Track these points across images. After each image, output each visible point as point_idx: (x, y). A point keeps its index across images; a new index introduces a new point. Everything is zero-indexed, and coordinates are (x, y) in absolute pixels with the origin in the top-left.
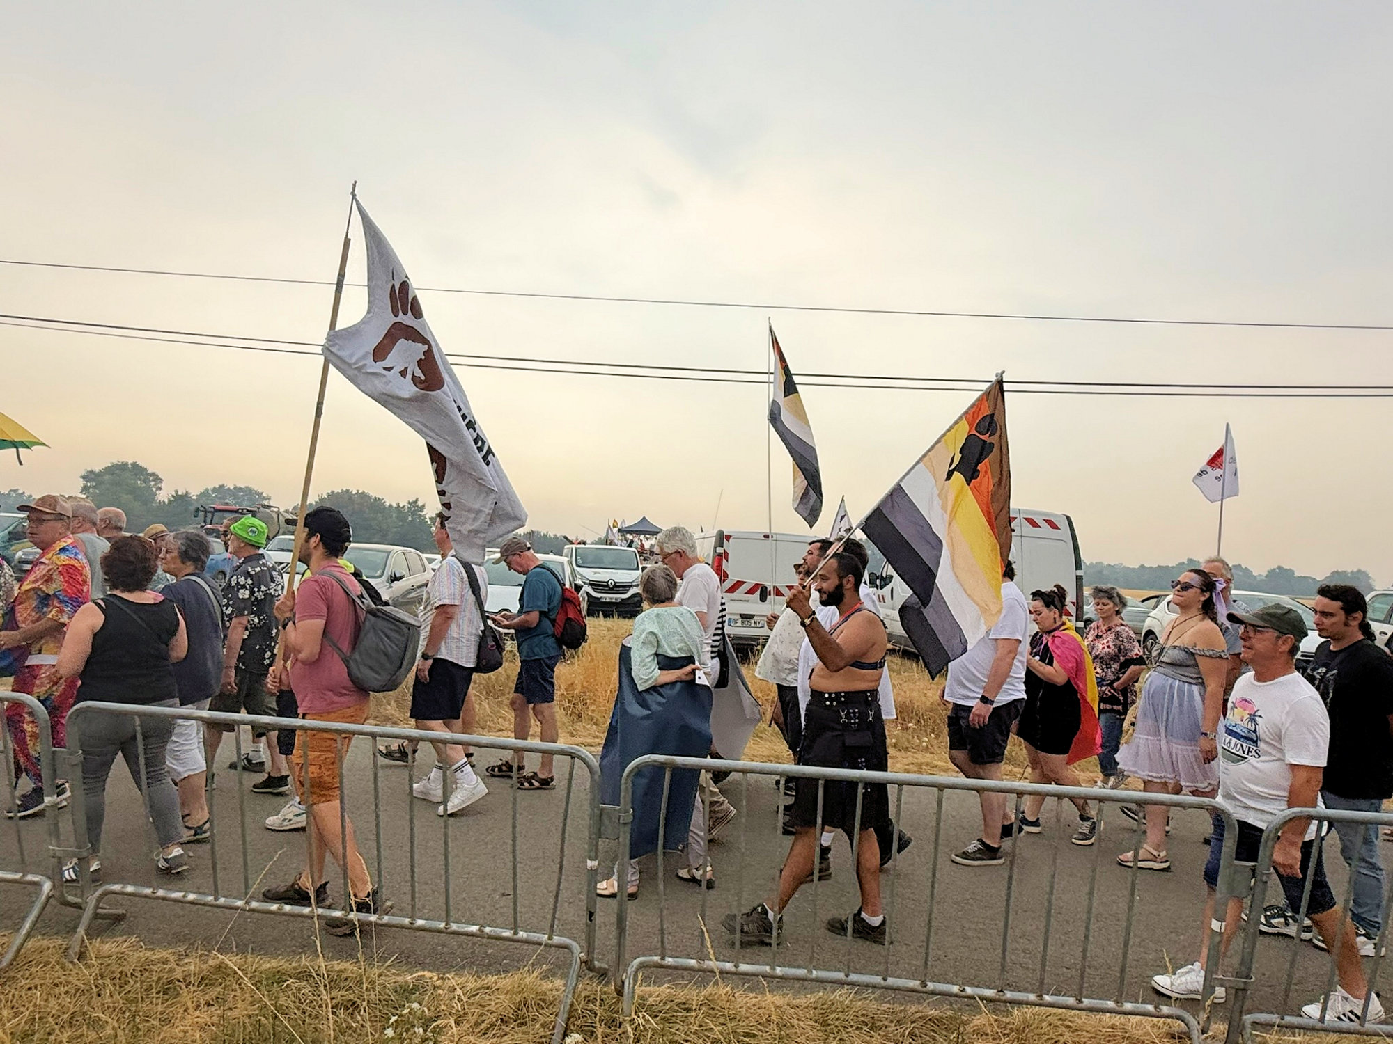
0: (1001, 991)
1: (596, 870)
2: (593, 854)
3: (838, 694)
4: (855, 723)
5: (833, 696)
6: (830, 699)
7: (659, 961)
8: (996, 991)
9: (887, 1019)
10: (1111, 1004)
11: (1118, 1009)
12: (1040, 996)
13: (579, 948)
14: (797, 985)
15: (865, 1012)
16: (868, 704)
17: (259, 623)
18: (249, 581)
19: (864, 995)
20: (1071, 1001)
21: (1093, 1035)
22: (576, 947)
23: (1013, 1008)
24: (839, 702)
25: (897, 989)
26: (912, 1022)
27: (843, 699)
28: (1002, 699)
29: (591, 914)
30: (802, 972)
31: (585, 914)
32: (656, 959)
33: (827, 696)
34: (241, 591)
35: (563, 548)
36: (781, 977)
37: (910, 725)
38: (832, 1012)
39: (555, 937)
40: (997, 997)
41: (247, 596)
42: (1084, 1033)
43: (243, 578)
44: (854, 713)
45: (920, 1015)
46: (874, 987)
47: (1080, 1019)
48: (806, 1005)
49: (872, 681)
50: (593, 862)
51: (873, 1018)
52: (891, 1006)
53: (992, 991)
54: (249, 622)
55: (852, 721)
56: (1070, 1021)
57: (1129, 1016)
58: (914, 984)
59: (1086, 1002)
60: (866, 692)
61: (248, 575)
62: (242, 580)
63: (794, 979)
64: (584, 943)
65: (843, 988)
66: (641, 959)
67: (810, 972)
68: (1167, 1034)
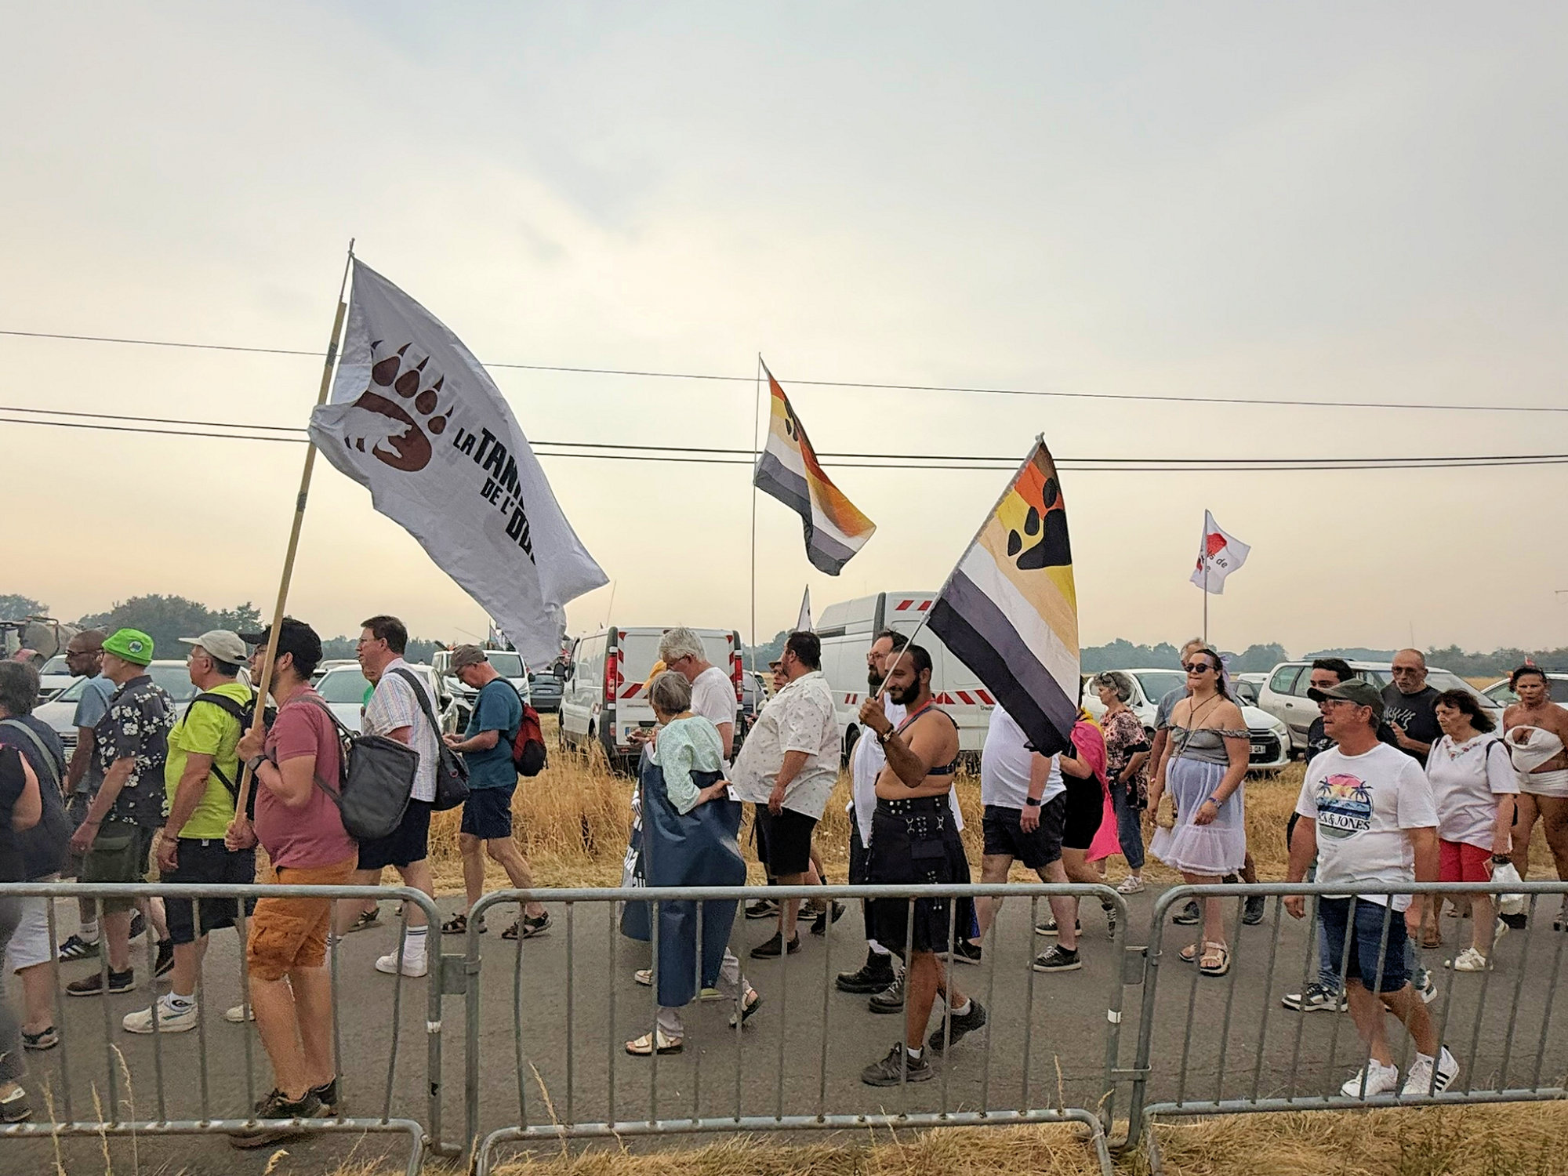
0: (903, 1115)
1: (439, 1032)
2: (433, 1015)
3: (903, 801)
4: (923, 832)
5: (899, 803)
6: (894, 807)
7: (519, 1133)
8: (897, 1116)
9: (784, 1164)
10: (1015, 1114)
11: (1023, 1118)
12: (944, 1115)
13: (421, 1128)
14: (685, 1138)
15: (760, 1160)
16: (938, 811)
17: (152, 765)
18: (138, 713)
19: (759, 1141)
20: (975, 1116)
21: (1001, 1150)
22: (416, 1127)
23: (919, 1132)
24: (906, 811)
25: (794, 1128)
26: (812, 1164)
27: (909, 807)
28: (1048, 795)
29: (434, 1087)
30: (687, 1123)
31: (427, 1089)
32: (516, 1129)
33: (892, 803)
34: (127, 725)
35: (432, 656)
36: (664, 1132)
37: (826, 833)
38: (722, 1165)
39: (391, 1120)
40: (899, 1122)
41: (134, 732)
42: (992, 1149)
43: (129, 709)
44: (922, 821)
45: (820, 1154)
46: (768, 1129)
47: (988, 1134)
48: (694, 1160)
49: (940, 787)
50: (435, 1024)
51: (768, 1165)
52: (790, 1149)
53: (893, 1116)
54: (138, 764)
55: (920, 830)
56: (978, 1138)
57: (1038, 1125)
58: (810, 1120)
59: (990, 1115)
60: (933, 797)
61: (135, 704)
62: (128, 712)
63: (677, 1132)
64: (428, 1124)
65: (736, 1134)
66: (499, 1132)
67: (695, 1121)
68: (1074, 1138)
